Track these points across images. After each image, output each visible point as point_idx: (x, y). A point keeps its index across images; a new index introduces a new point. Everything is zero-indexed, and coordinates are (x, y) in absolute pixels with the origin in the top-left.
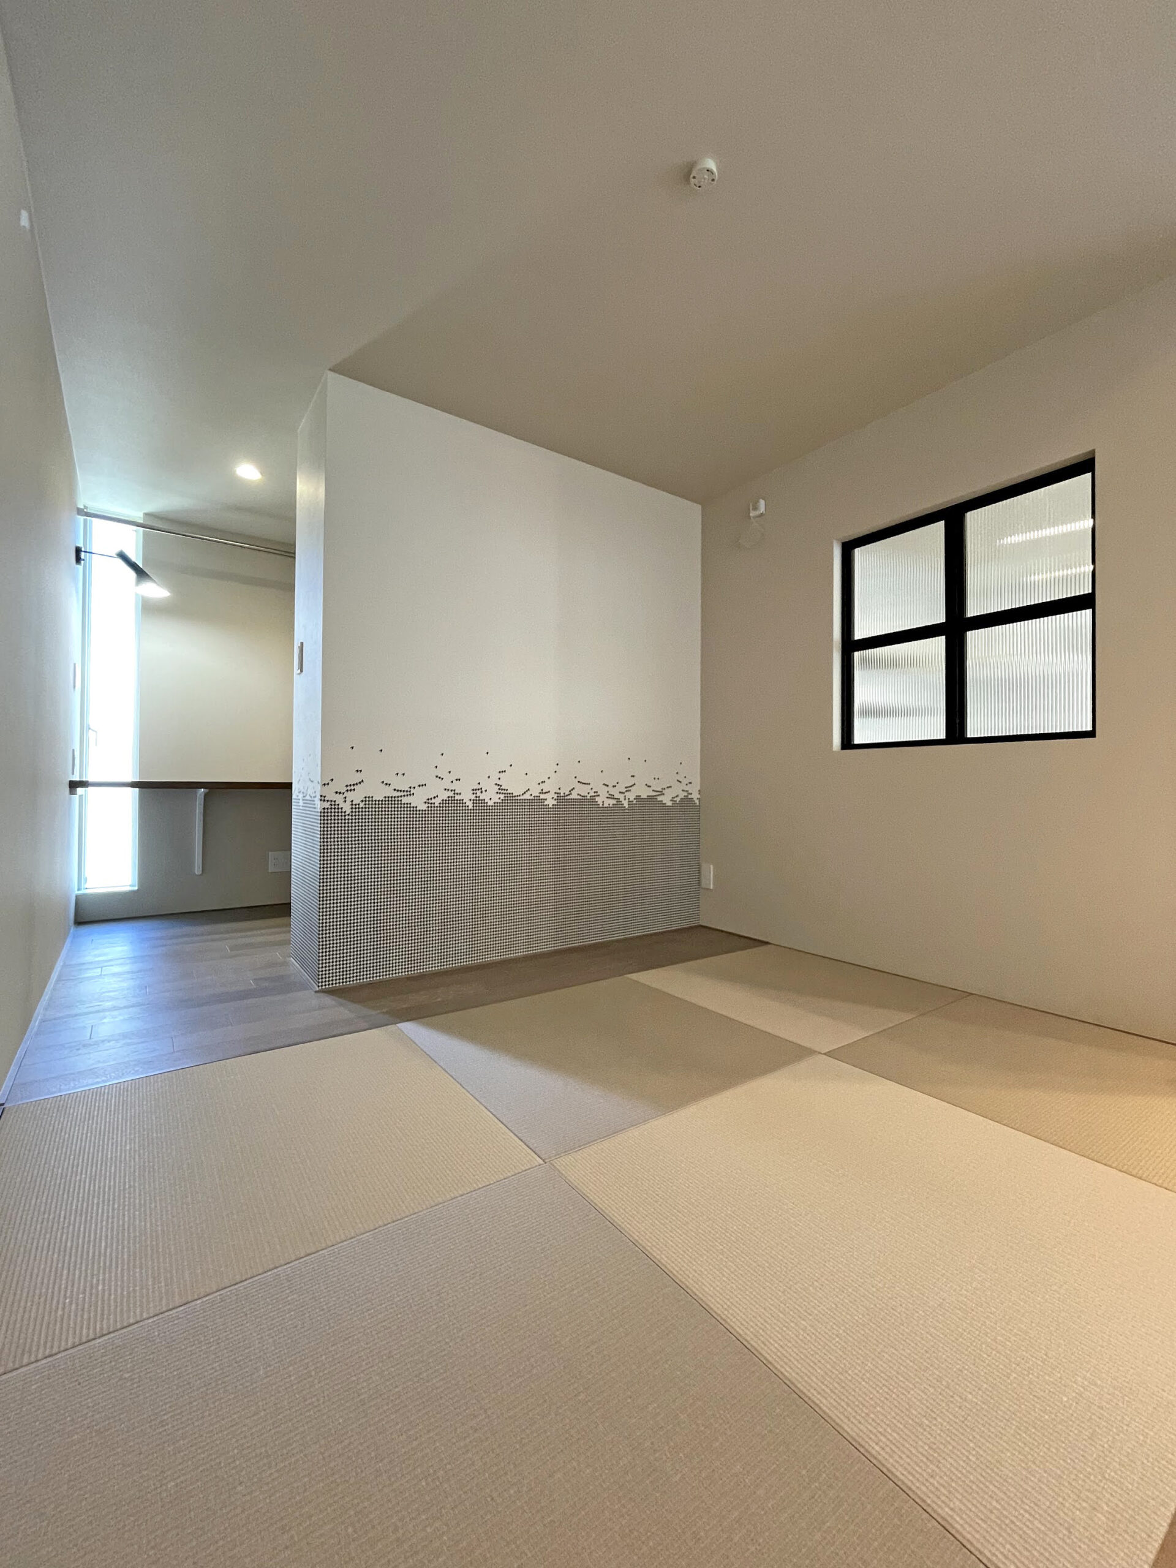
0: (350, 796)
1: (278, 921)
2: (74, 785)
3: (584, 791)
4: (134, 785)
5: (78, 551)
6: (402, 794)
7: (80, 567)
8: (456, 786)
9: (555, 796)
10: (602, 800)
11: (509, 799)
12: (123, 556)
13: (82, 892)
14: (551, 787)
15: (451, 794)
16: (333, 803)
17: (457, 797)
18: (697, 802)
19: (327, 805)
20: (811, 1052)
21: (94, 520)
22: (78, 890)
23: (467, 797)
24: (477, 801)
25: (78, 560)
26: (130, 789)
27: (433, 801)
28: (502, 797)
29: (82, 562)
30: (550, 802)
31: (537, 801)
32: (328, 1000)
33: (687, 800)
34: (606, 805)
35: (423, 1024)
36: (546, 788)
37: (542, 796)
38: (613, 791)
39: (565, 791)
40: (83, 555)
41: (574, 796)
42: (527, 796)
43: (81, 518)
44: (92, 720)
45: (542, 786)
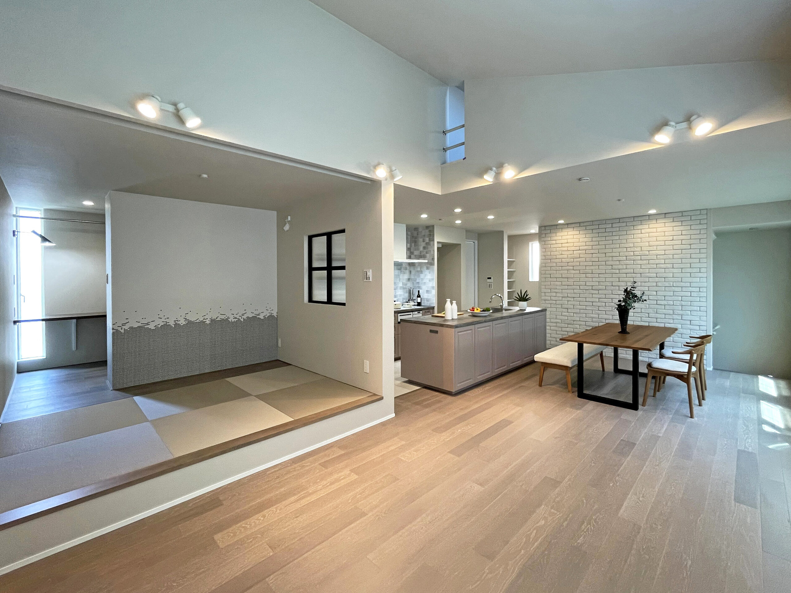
0: (123, 327)
1: (102, 368)
2: (15, 322)
3: (223, 317)
4: (43, 320)
5: (14, 232)
6: (145, 325)
7: (15, 238)
8: (168, 320)
9: (210, 320)
10: (231, 319)
11: (190, 323)
12: (34, 232)
13: (20, 360)
14: (209, 317)
15: (165, 323)
16: (117, 330)
17: (168, 324)
18: (276, 316)
19: (114, 331)
20: (250, 395)
21: (20, 218)
22: (19, 359)
23: (172, 323)
24: (176, 325)
25: (14, 235)
26: (41, 322)
27: (158, 326)
28: (187, 322)
29: (16, 236)
30: (208, 322)
31: (203, 322)
32: (117, 392)
33: (271, 316)
34: (233, 321)
35: (144, 397)
36: (205, 317)
37: (204, 320)
38: (235, 316)
39: (214, 318)
40: (16, 233)
41: (218, 319)
42: (198, 321)
43: (15, 218)
44: (23, 291)
45: (204, 317)
